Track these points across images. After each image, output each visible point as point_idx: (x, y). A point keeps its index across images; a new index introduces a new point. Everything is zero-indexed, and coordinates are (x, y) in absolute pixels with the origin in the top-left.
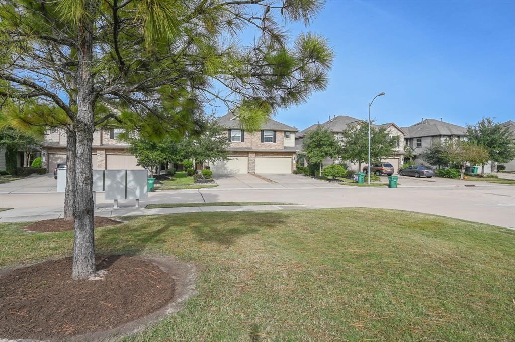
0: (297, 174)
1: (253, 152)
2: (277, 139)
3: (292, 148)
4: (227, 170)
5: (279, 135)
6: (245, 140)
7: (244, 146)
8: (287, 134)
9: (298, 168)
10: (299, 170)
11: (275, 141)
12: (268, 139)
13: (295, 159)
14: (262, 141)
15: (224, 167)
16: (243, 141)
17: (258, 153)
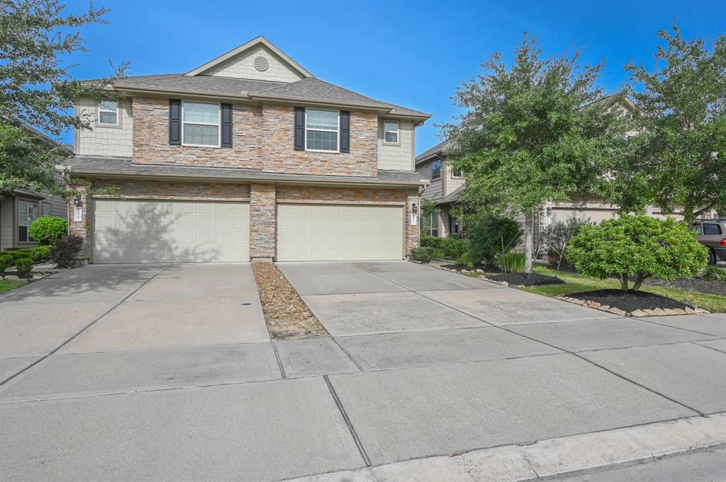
0: (424, 260)
1: (264, 185)
2: (352, 141)
3: (404, 175)
4: (170, 249)
5: (362, 129)
6: (235, 141)
7: (234, 161)
8: (390, 128)
9: (424, 243)
10: (427, 251)
11: (345, 149)
12: (322, 140)
13: (415, 211)
14: (299, 146)
15: (158, 239)
16: (227, 142)
17: (287, 189)
